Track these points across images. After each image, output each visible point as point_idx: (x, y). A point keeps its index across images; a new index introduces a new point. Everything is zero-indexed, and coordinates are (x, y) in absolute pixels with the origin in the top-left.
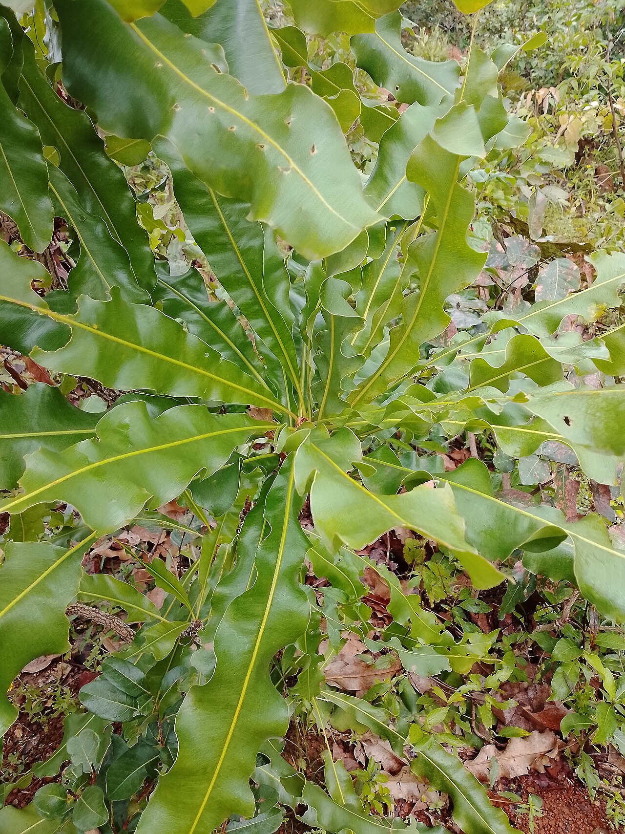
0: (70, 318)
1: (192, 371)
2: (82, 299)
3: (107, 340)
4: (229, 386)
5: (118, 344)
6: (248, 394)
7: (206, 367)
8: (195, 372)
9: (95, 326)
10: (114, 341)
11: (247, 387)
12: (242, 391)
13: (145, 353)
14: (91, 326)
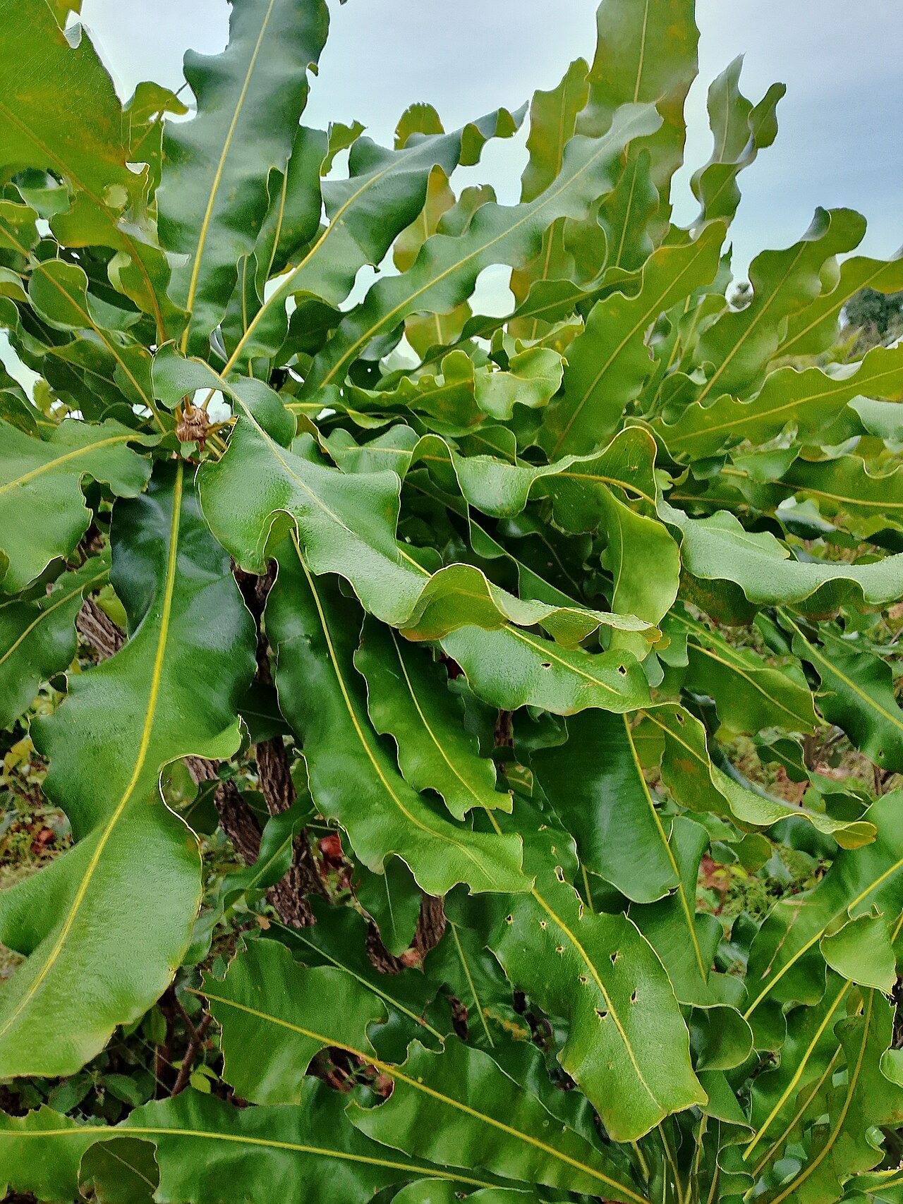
0: (396, 1069)
1: (523, 1141)
2: (413, 1046)
3: (430, 1096)
4: (571, 1165)
5: (441, 1102)
6: (596, 1179)
7: (543, 1139)
8: (527, 1143)
9: (420, 1079)
10: (436, 1099)
11: (597, 1170)
12: (587, 1173)
13: (469, 1114)
14: (416, 1079)
